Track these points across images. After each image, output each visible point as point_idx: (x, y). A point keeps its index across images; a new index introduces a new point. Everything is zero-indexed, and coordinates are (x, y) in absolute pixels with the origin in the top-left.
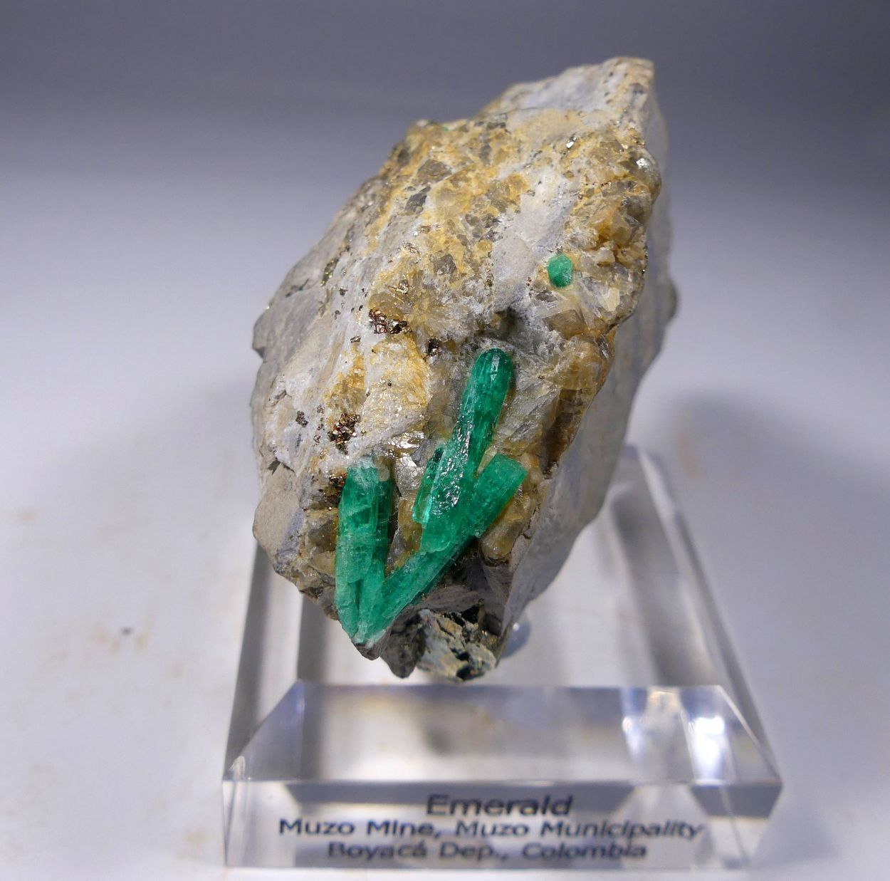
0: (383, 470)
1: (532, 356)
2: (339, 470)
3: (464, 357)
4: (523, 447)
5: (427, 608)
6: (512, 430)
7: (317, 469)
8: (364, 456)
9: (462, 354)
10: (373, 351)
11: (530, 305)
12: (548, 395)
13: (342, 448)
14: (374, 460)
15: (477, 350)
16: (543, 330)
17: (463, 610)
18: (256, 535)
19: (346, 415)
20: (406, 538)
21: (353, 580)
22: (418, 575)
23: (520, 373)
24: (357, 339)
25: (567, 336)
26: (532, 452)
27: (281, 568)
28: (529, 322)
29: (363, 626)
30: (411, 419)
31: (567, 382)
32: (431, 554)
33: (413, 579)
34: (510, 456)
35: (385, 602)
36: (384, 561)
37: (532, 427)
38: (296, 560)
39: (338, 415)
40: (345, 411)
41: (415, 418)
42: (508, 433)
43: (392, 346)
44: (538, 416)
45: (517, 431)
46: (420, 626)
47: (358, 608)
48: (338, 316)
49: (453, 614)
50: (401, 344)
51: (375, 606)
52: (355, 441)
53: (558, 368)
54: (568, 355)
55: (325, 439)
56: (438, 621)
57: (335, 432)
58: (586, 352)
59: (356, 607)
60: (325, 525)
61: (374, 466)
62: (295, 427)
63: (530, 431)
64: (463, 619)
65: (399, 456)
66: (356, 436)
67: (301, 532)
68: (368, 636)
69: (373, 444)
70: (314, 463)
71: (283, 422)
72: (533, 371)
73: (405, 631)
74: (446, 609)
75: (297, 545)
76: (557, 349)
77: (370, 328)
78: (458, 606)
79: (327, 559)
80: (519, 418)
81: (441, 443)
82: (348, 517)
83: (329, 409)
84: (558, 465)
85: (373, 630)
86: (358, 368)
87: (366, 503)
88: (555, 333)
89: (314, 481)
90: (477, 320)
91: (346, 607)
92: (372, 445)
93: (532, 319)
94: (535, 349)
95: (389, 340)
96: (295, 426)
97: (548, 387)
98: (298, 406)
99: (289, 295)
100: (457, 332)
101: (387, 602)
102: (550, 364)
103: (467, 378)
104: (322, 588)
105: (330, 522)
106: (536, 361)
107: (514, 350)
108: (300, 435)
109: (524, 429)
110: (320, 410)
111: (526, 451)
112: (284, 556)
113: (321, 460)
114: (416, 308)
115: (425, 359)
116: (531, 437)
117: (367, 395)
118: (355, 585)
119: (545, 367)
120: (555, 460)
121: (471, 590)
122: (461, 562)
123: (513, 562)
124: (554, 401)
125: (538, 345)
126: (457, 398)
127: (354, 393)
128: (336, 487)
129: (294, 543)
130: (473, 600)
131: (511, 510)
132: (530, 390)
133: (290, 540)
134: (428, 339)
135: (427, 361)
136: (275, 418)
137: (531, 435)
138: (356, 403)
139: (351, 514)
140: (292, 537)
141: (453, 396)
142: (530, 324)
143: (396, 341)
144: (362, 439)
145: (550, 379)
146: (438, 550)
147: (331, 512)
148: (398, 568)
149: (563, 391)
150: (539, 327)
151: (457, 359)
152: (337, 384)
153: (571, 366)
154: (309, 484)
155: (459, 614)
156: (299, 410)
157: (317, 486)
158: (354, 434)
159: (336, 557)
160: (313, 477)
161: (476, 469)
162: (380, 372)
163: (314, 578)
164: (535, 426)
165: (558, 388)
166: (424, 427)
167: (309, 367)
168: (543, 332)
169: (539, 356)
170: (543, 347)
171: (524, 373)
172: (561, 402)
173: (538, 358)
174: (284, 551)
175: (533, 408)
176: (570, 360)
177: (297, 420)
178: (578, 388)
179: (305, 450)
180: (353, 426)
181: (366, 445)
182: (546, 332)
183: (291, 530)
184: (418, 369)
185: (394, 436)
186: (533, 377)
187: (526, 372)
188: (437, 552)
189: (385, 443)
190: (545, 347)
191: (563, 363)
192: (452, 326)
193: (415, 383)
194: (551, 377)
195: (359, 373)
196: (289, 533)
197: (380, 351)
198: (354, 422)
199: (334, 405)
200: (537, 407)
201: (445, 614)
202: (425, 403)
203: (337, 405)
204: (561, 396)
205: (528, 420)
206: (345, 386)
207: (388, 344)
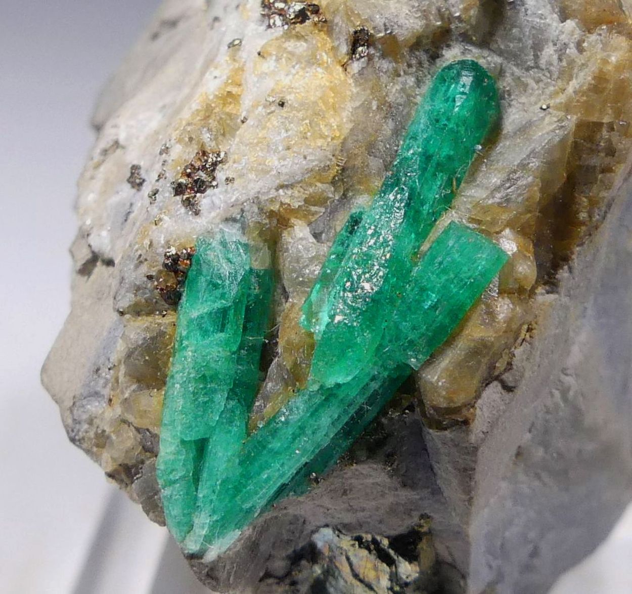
0: (258, 250)
1: (532, 72)
2: (183, 240)
3: (413, 70)
4: (505, 217)
5: (327, 526)
6: (487, 188)
7: (147, 242)
8: (227, 220)
9: (410, 66)
10: (259, 54)
12: (553, 131)
13: (191, 205)
14: (244, 229)
15: (438, 61)
16: (549, 21)
17: (392, 534)
18: (45, 380)
19: (204, 153)
21: (191, 437)
22: (303, 428)
23: (510, 105)
24: (237, 42)
25: (589, 25)
26: (522, 231)
27: (79, 431)
28: (526, 10)
29: (203, 521)
30: (313, 161)
31: (588, 107)
32: (328, 389)
34: (482, 231)
35: (242, 475)
36: (249, 407)
37: (522, 182)
38: (103, 413)
39: (190, 154)
40: (202, 146)
41: (320, 160)
42: (481, 194)
43: (291, 45)
44: (534, 163)
45: (494, 190)
46: (318, 570)
47: (197, 489)
48: (217, 24)
49: (374, 541)
50: (306, 41)
51: (223, 482)
52: (214, 195)
53: (571, 88)
54: (590, 59)
55: (166, 193)
56: (348, 559)
57: (183, 180)
58: (621, 53)
60: (152, 338)
61: (244, 240)
62: (124, 194)
63: (518, 188)
64: (392, 552)
65: (288, 226)
66: (217, 186)
67: (114, 358)
68: (208, 539)
69: (244, 198)
70: (144, 233)
71: (108, 188)
72: (533, 99)
73: (288, 574)
76: (572, 51)
77: (261, 25)
78: (381, 522)
79: (151, 400)
80: (502, 171)
81: (361, 202)
82: (191, 321)
83: (178, 146)
84: (570, 269)
85: (219, 528)
86: (233, 84)
87: (223, 296)
88: (570, 24)
89: (141, 262)
90: (439, 10)
91: (175, 482)
94: (536, 57)
95: (287, 36)
96: (127, 191)
97: (555, 119)
98: (132, 157)
99: (155, 36)
100: (402, 21)
101: (247, 476)
102: (560, 83)
103: (416, 104)
104: (142, 462)
105: (162, 334)
106: (538, 81)
107: (501, 65)
108: (131, 205)
109: (508, 185)
110: (166, 150)
111: (510, 224)
112: (83, 406)
113: (154, 227)
115: (344, 66)
116: (520, 199)
117: (243, 122)
118: (194, 447)
119: (552, 88)
120: (566, 259)
121: (404, 485)
122: (384, 420)
123: (478, 426)
124: (563, 141)
125: (541, 50)
126: (396, 132)
127: (221, 118)
128: (176, 272)
129: (102, 382)
130: (408, 513)
131: (476, 319)
132: (524, 129)
133: (95, 377)
134: (352, 30)
135: (348, 69)
136: (98, 184)
137: (519, 195)
138: (224, 135)
139: (195, 314)
140: (98, 370)
141: (388, 127)
142: (529, 12)
143: (299, 37)
144: (226, 191)
145: (557, 108)
146: (339, 380)
147: (165, 318)
149: (580, 125)
150: (541, 17)
151: (402, 73)
152: (197, 110)
153: (594, 78)
154: (132, 267)
155: (385, 542)
156: (134, 163)
157: (144, 269)
158: (214, 183)
159: (165, 395)
160: (140, 255)
161: (419, 247)
162: (269, 83)
163: (129, 444)
164: (525, 182)
165: (572, 120)
166: (334, 178)
167: (161, 104)
168: (549, 25)
169: (543, 70)
170: (549, 52)
171: (518, 105)
172: (576, 145)
173: (540, 75)
174: (85, 398)
175: (528, 153)
176: (593, 68)
177: (128, 181)
178: (606, 120)
179: (134, 224)
180: (213, 170)
181: (233, 200)
182: (555, 24)
183: (99, 357)
184: (331, 82)
185: (282, 187)
186: (531, 109)
187: (520, 103)
188: (338, 386)
189: (263, 198)
190: (552, 52)
191: (582, 74)
192: (393, 10)
193: (325, 103)
194: (561, 103)
195: (235, 90)
196: (94, 364)
197: (270, 55)
198: (215, 164)
199: (187, 139)
200: (533, 151)
201: (359, 539)
202: (339, 137)
203: (191, 139)
204: (575, 134)
205: (515, 172)
206: (208, 111)
207: (285, 42)
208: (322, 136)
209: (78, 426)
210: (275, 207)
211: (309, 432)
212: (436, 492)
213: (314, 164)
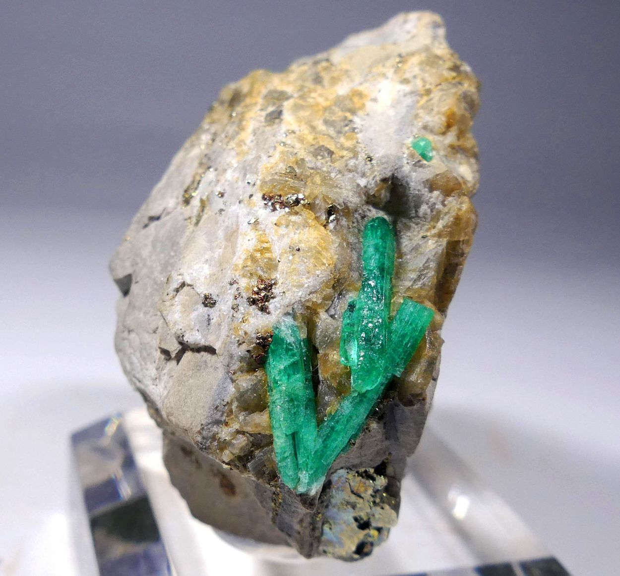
0: (302, 328)
1: (413, 220)
2: (265, 328)
3: (355, 225)
4: (424, 294)
5: (342, 468)
6: (411, 281)
7: (241, 333)
8: (285, 314)
9: (353, 223)
10: (276, 224)
11: (410, 172)
12: (436, 247)
13: (264, 309)
14: (294, 317)
15: (366, 218)
16: (423, 193)
17: (376, 465)
19: (262, 280)
20: (334, 385)
21: (289, 432)
22: (351, 417)
23: (401, 238)
24: (254, 221)
25: (447, 194)
28: (410, 188)
29: (305, 475)
30: (323, 277)
31: (451, 234)
32: (362, 394)
33: (348, 421)
35: (324, 447)
36: (317, 409)
37: (429, 275)
38: (222, 431)
39: (254, 282)
40: (260, 277)
41: (325, 277)
42: (408, 284)
43: (293, 218)
44: (432, 265)
45: (415, 280)
47: (297, 459)
48: (223, 213)
49: (366, 472)
50: (301, 215)
51: (315, 453)
52: (275, 302)
53: (440, 225)
54: (450, 210)
55: (245, 305)
56: (349, 484)
57: (255, 297)
58: (467, 204)
59: (295, 458)
60: (256, 384)
61: (296, 323)
62: (201, 311)
63: (428, 279)
64: (375, 475)
65: (317, 313)
66: (275, 297)
67: (228, 399)
68: (310, 484)
69: (293, 301)
70: (236, 329)
71: (187, 309)
72: (415, 233)
74: (361, 464)
75: (222, 416)
76: (439, 206)
77: (266, 209)
78: (372, 461)
79: (261, 419)
80: (414, 270)
81: (352, 296)
82: (279, 371)
83: (243, 279)
85: (313, 478)
86: (263, 242)
87: (293, 355)
88: (436, 193)
89: (240, 344)
91: (287, 457)
92: (292, 303)
93: (412, 184)
94: (416, 211)
95: (290, 213)
96: (202, 309)
97: (434, 242)
98: (203, 289)
99: (146, 226)
100: (351, 199)
101: (326, 447)
102: (432, 223)
104: (252, 451)
105: (259, 382)
106: (417, 224)
108: (209, 315)
109: (423, 277)
110: (234, 282)
111: (426, 298)
113: (244, 324)
114: (309, 184)
115: (325, 226)
116: (430, 284)
117: (279, 262)
118: (291, 437)
119: (427, 227)
121: (386, 438)
123: (428, 401)
124: (442, 252)
125: (420, 207)
126: (359, 259)
127: (265, 262)
128: (264, 345)
129: (219, 414)
130: (385, 453)
132: (416, 249)
133: (215, 412)
134: (327, 207)
135: (327, 228)
136: (178, 308)
137: (429, 282)
138: (270, 270)
139: (282, 367)
140: (217, 408)
141: (355, 256)
143: (297, 213)
144: (281, 299)
145: (434, 236)
146: (369, 388)
147: (259, 374)
148: (331, 414)
149: (449, 243)
150: (419, 190)
151: (351, 227)
152: (245, 259)
153: (454, 219)
154: (236, 347)
156: (204, 293)
157: (244, 347)
158: (273, 296)
159: (270, 413)
160: (239, 340)
161: (390, 314)
162: (286, 242)
163: (244, 444)
164: (431, 275)
165: (444, 241)
166: (333, 285)
167: (203, 259)
168: (423, 194)
169: (421, 217)
170: (424, 208)
171: (406, 238)
172: (448, 254)
173: (419, 221)
174: (209, 424)
175: (425, 260)
176: (453, 214)
177: (203, 303)
178: (461, 239)
179: (220, 325)
180: (271, 289)
181: (287, 303)
182: (426, 194)
183: (216, 400)
184: (320, 235)
185: (311, 293)
186: (416, 238)
187: (407, 236)
188: (367, 391)
189: (303, 300)
190: (427, 208)
191: (446, 218)
192: (345, 194)
193: (321, 247)
194: (435, 233)
195: (265, 245)
196: (214, 405)
197: (282, 224)
198: (271, 286)
199: (249, 275)
200: (428, 259)
201: (357, 472)
202: (332, 263)
203: (251, 274)
204: (447, 247)
205: (423, 270)
206: (253, 258)
207: (289, 217)
208: (324, 264)
209: (205, 441)
210: (309, 304)
211: (354, 418)
212: (397, 439)
213: (324, 279)
